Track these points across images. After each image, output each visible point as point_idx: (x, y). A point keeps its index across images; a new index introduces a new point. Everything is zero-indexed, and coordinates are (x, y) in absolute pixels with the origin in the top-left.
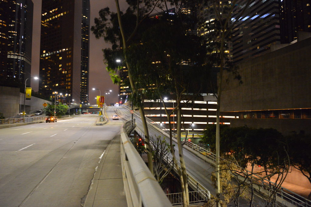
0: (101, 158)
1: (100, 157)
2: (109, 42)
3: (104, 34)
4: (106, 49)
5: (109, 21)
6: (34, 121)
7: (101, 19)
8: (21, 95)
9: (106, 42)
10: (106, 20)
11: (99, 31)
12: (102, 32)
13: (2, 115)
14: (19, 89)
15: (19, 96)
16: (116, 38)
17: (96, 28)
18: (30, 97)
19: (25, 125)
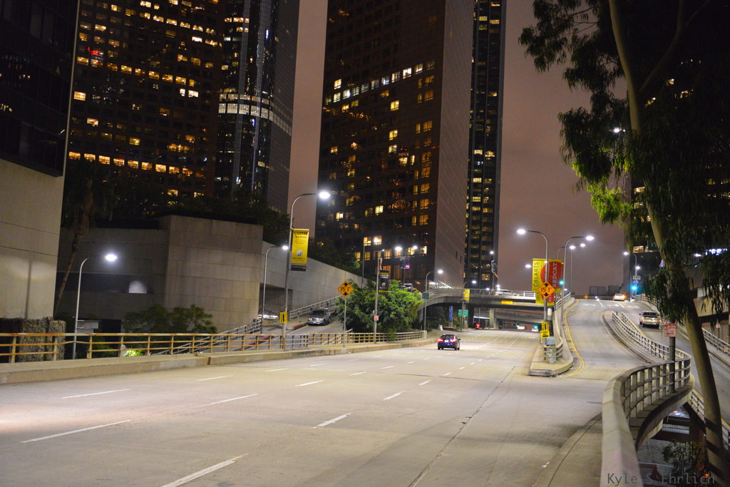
2: (580, 86)
3: (564, 55)
4: (571, 112)
5: (583, 6)
6: (312, 348)
8: (267, 247)
9: (570, 85)
11: (546, 41)
12: (558, 46)
13: (208, 319)
14: (258, 230)
15: (257, 253)
16: (606, 72)
17: (537, 33)
18: (305, 259)
19: (286, 359)
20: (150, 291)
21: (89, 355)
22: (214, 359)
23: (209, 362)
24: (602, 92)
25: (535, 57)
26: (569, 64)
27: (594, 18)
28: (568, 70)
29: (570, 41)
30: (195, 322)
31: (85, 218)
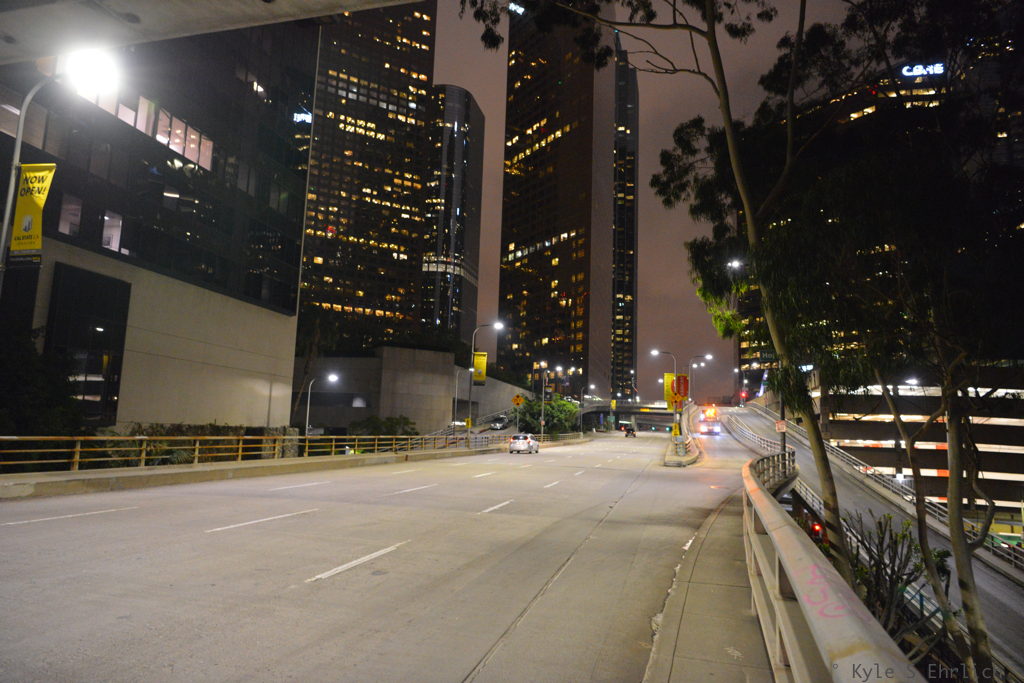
0: (686, 548)
1: (684, 545)
2: (702, 219)
3: (689, 195)
4: (695, 240)
5: (703, 155)
6: (491, 447)
7: (679, 152)
8: (458, 371)
9: (694, 219)
10: (694, 152)
11: (672, 186)
12: (683, 187)
13: (412, 426)
14: (451, 357)
15: (451, 374)
16: (724, 205)
17: (664, 179)
18: (484, 377)
19: (470, 455)
20: (368, 405)
21: (306, 454)
22: (411, 456)
23: (407, 459)
24: (722, 223)
25: (663, 198)
26: (693, 201)
27: (711, 164)
28: (691, 206)
29: (692, 183)
30: (403, 429)
31: (314, 348)
